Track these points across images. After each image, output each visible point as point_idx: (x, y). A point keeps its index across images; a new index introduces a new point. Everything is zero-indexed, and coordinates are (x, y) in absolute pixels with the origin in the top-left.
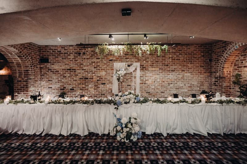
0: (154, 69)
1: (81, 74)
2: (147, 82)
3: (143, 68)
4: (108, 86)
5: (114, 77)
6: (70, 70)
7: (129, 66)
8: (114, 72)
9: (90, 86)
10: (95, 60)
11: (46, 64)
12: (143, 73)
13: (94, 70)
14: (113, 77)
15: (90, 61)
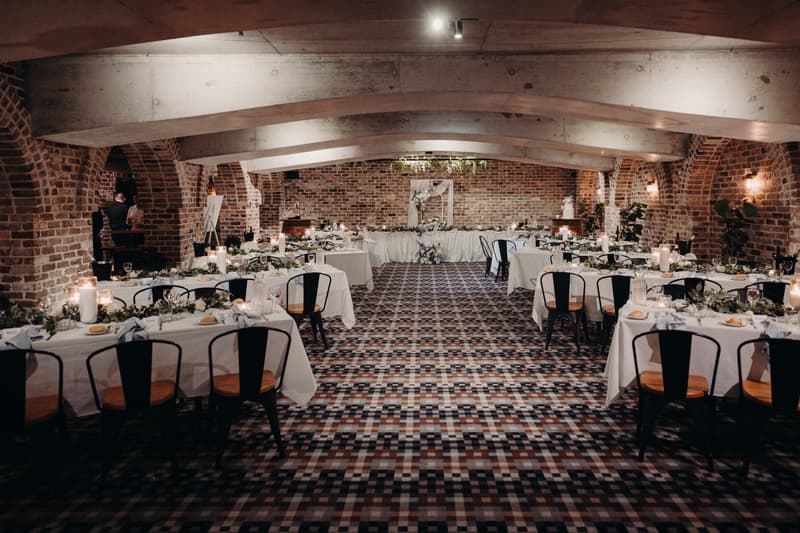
0: (478, 190)
1: (354, 197)
2: (466, 212)
3: (459, 188)
4: (400, 218)
5: (411, 202)
6: (335, 190)
7: (435, 184)
8: (412, 195)
9: (369, 218)
10: (378, 174)
11: (294, 181)
12: (460, 196)
13: (376, 191)
14: (408, 203)
15: (369, 176)
